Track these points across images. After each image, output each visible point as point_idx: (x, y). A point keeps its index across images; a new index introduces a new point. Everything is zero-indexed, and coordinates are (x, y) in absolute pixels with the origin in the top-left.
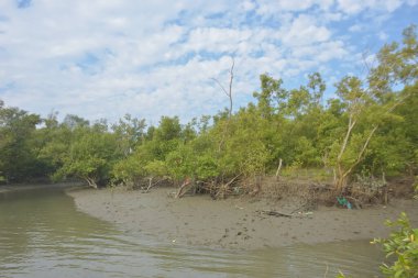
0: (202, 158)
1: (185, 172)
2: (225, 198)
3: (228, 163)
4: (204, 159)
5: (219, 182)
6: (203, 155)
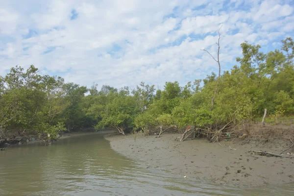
0: (199, 111)
1: (187, 122)
2: (219, 140)
3: (220, 114)
5: (213, 128)
6: (199, 108)
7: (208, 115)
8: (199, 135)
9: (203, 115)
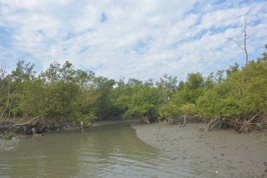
0: (225, 100)
1: (212, 111)
2: (249, 132)
3: (249, 103)
5: (241, 119)
6: (225, 98)
7: (235, 105)
8: (226, 125)
9: (231, 105)
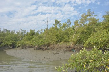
0: (40, 40)
1: (36, 44)
2: (46, 50)
3: (46, 42)
4: (41, 40)
5: (44, 46)
7: (43, 42)
8: (40, 48)
9: (41, 42)
